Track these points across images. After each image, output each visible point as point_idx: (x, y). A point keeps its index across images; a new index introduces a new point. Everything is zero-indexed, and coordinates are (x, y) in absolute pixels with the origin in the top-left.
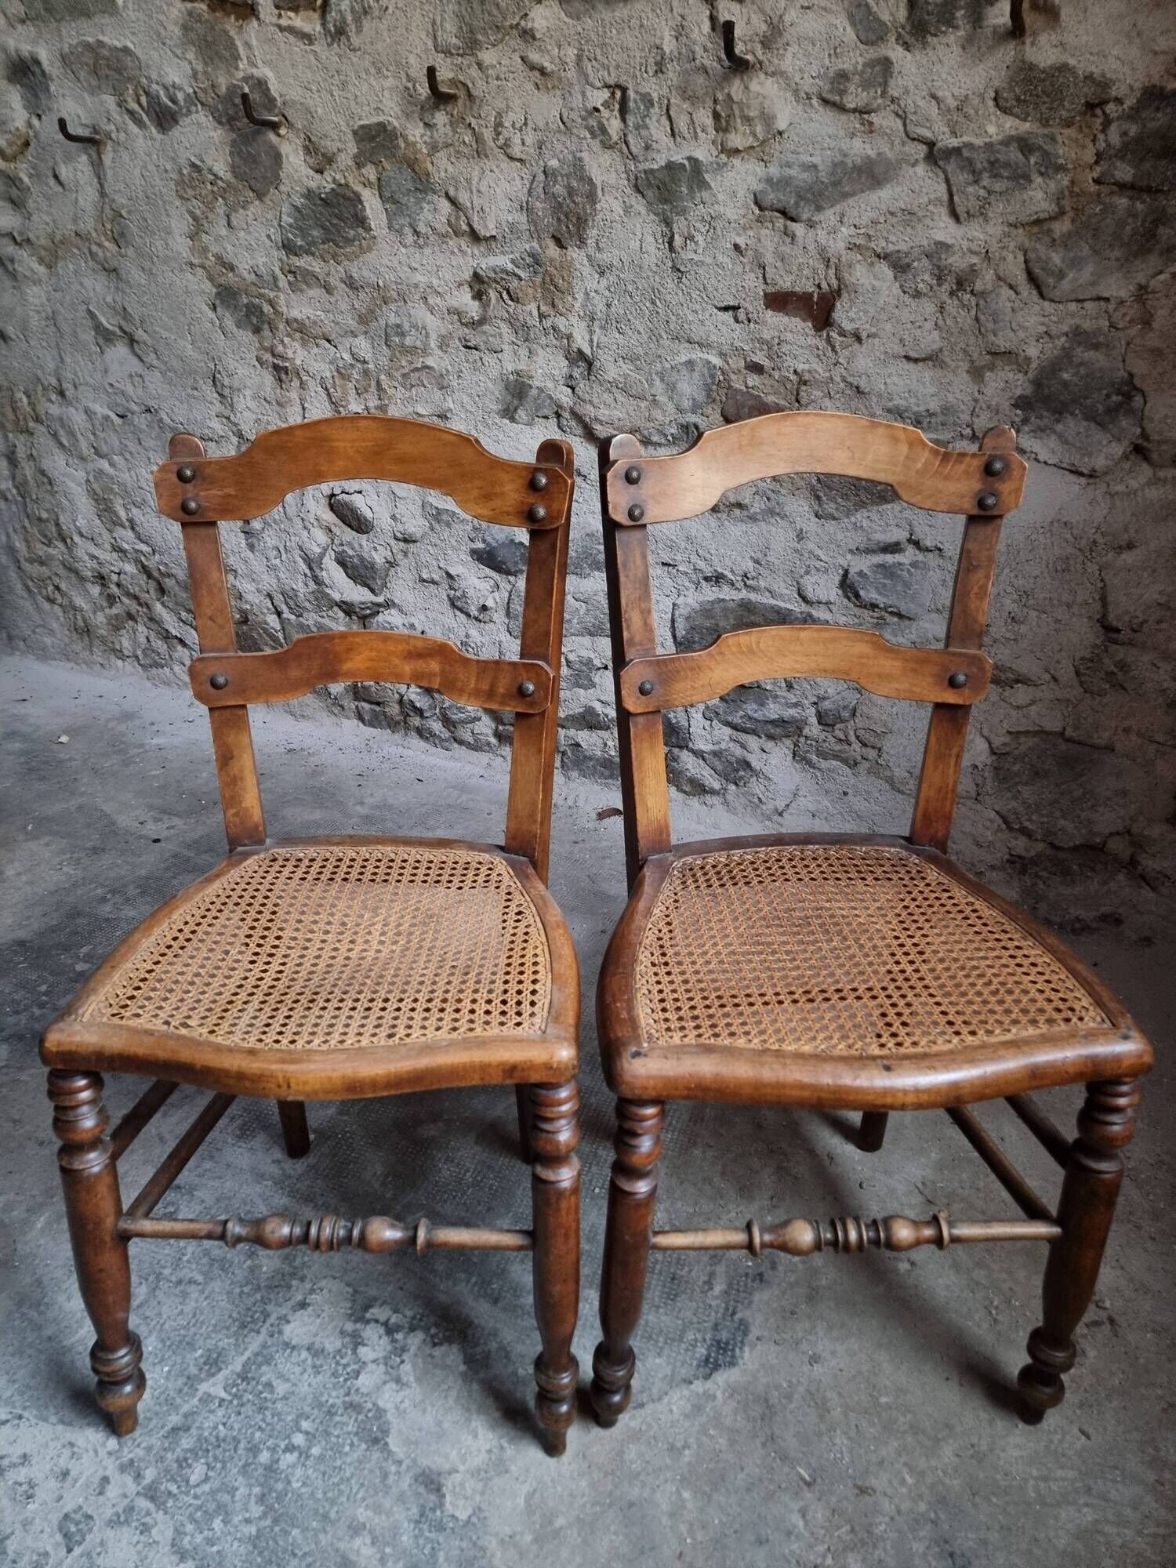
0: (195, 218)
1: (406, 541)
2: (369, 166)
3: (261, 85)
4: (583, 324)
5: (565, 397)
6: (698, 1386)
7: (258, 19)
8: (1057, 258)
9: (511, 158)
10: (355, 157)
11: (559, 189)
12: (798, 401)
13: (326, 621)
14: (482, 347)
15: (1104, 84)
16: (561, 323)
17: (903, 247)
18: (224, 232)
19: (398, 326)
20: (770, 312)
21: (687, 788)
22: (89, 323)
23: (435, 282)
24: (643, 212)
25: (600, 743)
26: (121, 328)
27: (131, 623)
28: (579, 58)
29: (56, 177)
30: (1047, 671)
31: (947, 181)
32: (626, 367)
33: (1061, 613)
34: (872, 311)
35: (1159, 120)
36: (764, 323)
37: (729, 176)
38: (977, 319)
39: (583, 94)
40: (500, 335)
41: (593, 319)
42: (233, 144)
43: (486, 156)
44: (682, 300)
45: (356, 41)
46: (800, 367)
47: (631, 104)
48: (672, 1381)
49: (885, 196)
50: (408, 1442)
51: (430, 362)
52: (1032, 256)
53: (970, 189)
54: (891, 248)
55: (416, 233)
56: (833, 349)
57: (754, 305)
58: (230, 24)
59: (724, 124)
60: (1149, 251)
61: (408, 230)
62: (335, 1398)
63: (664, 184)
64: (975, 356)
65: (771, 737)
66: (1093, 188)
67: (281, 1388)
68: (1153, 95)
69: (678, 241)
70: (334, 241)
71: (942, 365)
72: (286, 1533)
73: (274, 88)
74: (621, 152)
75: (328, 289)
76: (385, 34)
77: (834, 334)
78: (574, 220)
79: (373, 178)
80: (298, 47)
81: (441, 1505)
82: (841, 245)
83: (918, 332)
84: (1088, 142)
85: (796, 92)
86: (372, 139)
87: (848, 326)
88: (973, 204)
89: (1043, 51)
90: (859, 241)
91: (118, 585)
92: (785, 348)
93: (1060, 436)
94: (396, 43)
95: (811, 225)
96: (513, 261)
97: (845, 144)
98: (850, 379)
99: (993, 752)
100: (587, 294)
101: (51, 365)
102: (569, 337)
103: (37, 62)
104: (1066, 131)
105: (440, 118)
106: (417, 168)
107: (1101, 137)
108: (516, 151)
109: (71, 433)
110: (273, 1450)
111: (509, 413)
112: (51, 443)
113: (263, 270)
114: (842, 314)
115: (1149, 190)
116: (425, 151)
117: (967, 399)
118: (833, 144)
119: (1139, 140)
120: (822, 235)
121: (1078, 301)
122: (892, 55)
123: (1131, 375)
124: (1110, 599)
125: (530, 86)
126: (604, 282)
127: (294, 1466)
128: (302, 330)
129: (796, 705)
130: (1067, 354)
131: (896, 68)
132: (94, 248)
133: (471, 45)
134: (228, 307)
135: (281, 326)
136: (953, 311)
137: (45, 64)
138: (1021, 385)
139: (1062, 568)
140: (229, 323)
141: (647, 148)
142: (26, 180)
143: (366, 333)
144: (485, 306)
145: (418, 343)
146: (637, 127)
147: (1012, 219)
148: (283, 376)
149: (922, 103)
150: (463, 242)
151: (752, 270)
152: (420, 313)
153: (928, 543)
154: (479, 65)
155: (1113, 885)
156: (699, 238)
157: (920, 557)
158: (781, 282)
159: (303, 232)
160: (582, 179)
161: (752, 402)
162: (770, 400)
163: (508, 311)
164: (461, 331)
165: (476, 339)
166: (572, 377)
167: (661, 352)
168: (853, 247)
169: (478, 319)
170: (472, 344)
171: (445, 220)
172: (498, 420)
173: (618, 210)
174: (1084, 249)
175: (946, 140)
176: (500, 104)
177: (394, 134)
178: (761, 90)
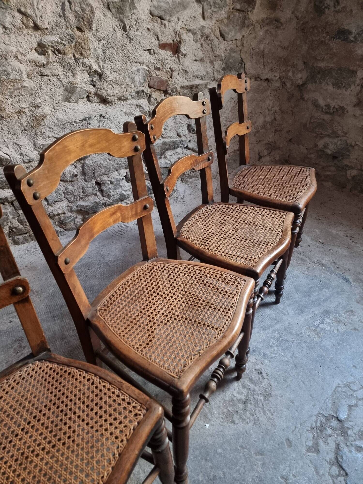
4: (94, 60)
8: (227, 29)
11: (78, 9)
12: (171, 77)
14: (50, 74)
16: (86, 61)
17: (195, 28)
19: (5, 71)
20: (161, 50)
23: (20, 49)
24: (111, 17)
31: (203, 8)
32: (115, 74)
34: (190, 47)
36: (160, 54)
37: (142, 4)
38: (212, 47)
40: (57, 69)
41: (98, 58)
44: (133, 49)
46: (172, 67)
49: (188, 12)
51: (25, 84)
52: (221, 29)
53: (209, 11)
54: (191, 28)
55: (4, 28)
56: (179, 60)
57: (156, 48)
60: (245, 27)
63: (120, 7)
64: (211, 57)
66: (232, 10)
69: (128, 28)
71: (204, 61)
77: (180, 55)
78: (86, 20)
82: (179, 27)
83: (197, 52)
87: (185, 52)
88: (209, 15)
90: (184, 26)
92: (166, 61)
95: (169, 21)
96: (60, 38)
98: (184, 68)
100: (95, 49)
102: (90, 66)
111: (67, 99)
114: (183, 49)
115: (243, 11)
117: (211, 70)
120: (173, 25)
121: (232, 40)
123: (242, 58)
126: (101, 44)
136: (205, 46)
138: (222, 64)
139: (233, 110)
144: (47, 58)
145: (17, 77)
147: (217, 19)
150: (30, 31)
151: (153, 37)
152: (15, 63)
156: (134, 26)
158: (164, 40)
160: (87, 5)
161: (159, 80)
162: (164, 78)
163: (59, 59)
164: (37, 69)
165: (45, 71)
166: (93, 81)
167: (128, 67)
168: (182, 28)
169: (45, 63)
170: (45, 74)
171: (20, 22)
172: (63, 103)
173: (102, 16)
174: (231, 27)
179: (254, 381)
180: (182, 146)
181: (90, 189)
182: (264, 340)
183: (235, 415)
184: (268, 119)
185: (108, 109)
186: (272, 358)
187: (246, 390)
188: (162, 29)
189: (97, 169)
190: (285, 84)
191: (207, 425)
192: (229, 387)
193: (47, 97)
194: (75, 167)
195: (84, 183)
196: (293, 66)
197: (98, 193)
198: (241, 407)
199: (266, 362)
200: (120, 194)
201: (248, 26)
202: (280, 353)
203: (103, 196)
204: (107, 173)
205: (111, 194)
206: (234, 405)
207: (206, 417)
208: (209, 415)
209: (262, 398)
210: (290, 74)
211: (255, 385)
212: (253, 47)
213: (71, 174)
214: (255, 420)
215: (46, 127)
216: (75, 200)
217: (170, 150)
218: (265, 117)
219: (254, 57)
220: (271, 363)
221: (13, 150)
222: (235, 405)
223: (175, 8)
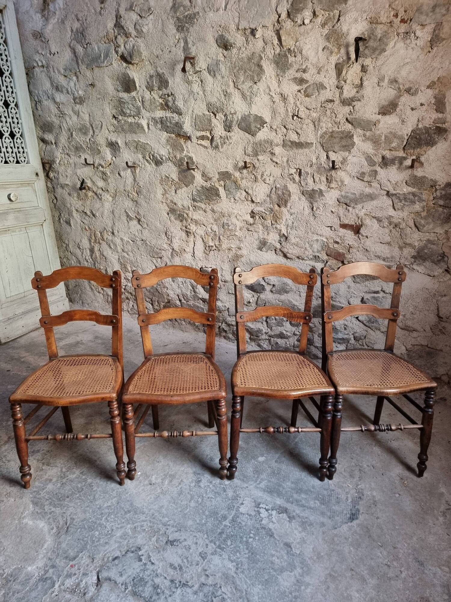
0: (165, 190)
1: (225, 282)
2: (222, 181)
3: (191, 158)
4: (285, 227)
5: (278, 246)
6: (349, 524)
7: (191, 141)
8: (423, 222)
9: (266, 183)
10: (218, 179)
11: (280, 193)
12: (349, 252)
13: (197, 304)
14: (253, 231)
15: (435, 181)
16: (278, 226)
17: (380, 216)
18: (174, 194)
19: (227, 223)
20: (341, 229)
21: (312, 357)
22: (125, 214)
23: (240, 213)
24: (304, 200)
25: (284, 342)
26: (136, 217)
27: (127, 301)
28: (287, 161)
29: (119, 174)
30: (422, 328)
31: (392, 201)
32: (298, 240)
33: (426, 312)
34: (371, 231)
36: (340, 231)
37: (330, 194)
38: (401, 235)
39: (288, 170)
40: (259, 228)
41: (288, 226)
42: (180, 172)
43: (258, 182)
44: (315, 223)
45: (221, 150)
46: (350, 243)
47: (302, 173)
48: (343, 523)
49: (375, 203)
50: (279, 536)
51: (237, 234)
52: (415, 220)
53: (399, 204)
54: (377, 216)
55: (235, 199)
56: (360, 239)
57: (337, 227)
58: (182, 141)
59: (329, 181)
60: (449, 222)
61: (232, 199)
62: (258, 526)
63: (311, 194)
64: (400, 244)
65: (339, 343)
66: (433, 205)
67: (244, 524)
69: (315, 209)
70: (209, 200)
71: (391, 245)
72: (256, 556)
73: (194, 160)
74: (299, 185)
75: (205, 211)
76: (230, 149)
77: (360, 236)
78: (284, 201)
79: (223, 185)
80: (202, 149)
81: (292, 550)
82: (362, 214)
83: (384, 237)
84: (431, 194)
85: (350, 176)
86: (224, 175)
88: (400, 207)
89: (419, 172)
90: (368, 213)
91: (124, 289)
92: (345, 238)
93: (425, 266)
94: (233, 152)
95: (354, 208)
96: (264, 209)
97: (364, 189)
98: (364, 247)
99: (407, 350)
100: (286, 219)
101: (110, 225)
102: (280, 230)
103: (118, 144)
104: (425, 192)
105: (245, 171)
106: (237, 183)
107: (435, 193)
108: (267, 181)
109: (115, 245)
110: (246, 538)
111: (260, 249)
112: (107, 247)
113: (185, 205)
114: (362, 231)
115: (448, 207)
116: (239, 179)
117: (398, 255)
118: (360, 189)
119: (445, 195)
120: (357, 211)
121: (429, 233)
122: (377, 170)
123: (444, 252)
124: (440, 309)
125: (272, 166)
126: (292, 217)
127: (253, 541)
128: (196, 222)
129: (347, 334)
130: (425, 246)
131: (379, 173)
132: (130, 195)
133: (256, 154)
134: (173, 214)
135: (189, 221)
136: (394, 232)
137: (120, 145)
138: (414, 252)
139: (426, 300)
140: (173, 218)
141: (306, 184)
142: (109, 174)
143: (216, 224)
144: (255, 220)
145: (233, 228)
146: (304, 179)
147: (410, 211)
148: (189, 234)
149: (385, 182)
150: (249, 203)
151: (336, 218)
152: (234, 220)
153: (387, 292)
154: (258, 160)
155: (444, 389)
156: (321, 208)
157: (385, 295)
158: (345, 221)
159: (200, 197)
160: (287, 190)
161: (336, 251)
162: (341, 251)
163: (262, 222)
164: (247, 226)
165: (251, 228)
166: (280, 240)
167: (308, 236)
168: (365, 214)
169: (252, 223)
170: (251, 230)
171: (244, 197)
172: (256, 250)
173: (297, 199)
174: (430, 220)
175: (392, 191)
176: (263, 170)
177: (231, 175)
178: (340, 174)
188: (345, 213)
194: (253, 296)
197: (265, 323)
205: (273, 328)
223: (361, 199)
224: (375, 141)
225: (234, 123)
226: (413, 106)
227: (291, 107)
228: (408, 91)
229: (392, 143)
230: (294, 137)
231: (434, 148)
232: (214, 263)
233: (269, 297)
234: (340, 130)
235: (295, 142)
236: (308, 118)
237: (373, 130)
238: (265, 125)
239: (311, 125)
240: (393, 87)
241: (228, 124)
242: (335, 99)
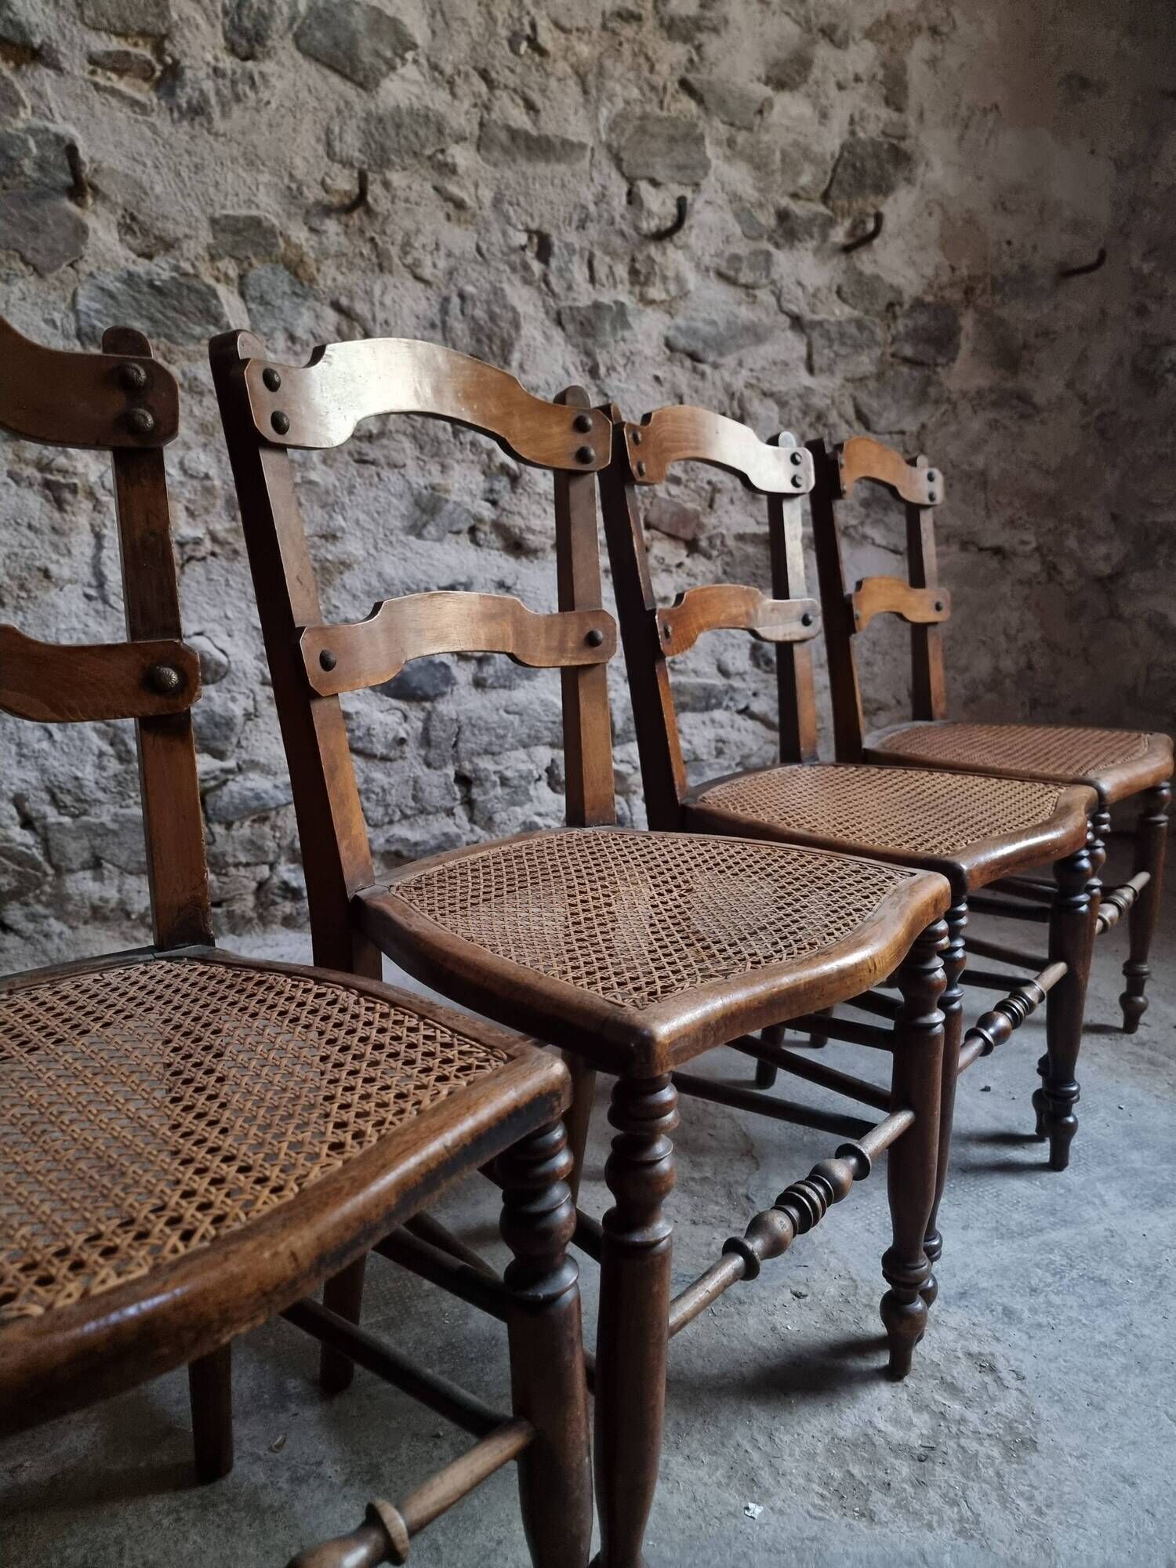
2: (227, 260)
3: (61, 144)
7: (56, 68)
8: (875, 404)
9: (418, 278)
10: (209, 248)
11: (480, 313)
12: (711, 506)
14: (382, 460)
15: (899, 292)
17: (783, 389)
24: (563, 343)
28: (497, 202)
30: (894, 697)
31: (810, 346)
35: (923, 319)
37: (645, 320)
39: (504, 233)
40: (403, 450)
43: (391, 272)
45: (219, 124)
46: (714, 478)
47: (556, 249)
49: (768, 350)
51: (313, 476)
52: (858, 400)
53: (826, 351)
54: (774, 389)
55: (292, 338)
59: (642, 278)
60: (926, 402)
61: (282, 336)
63: (589, 321)
66: (890, 359)
68: (918, 304)
69: (602, 370)
70: (169, 337)
73: (83, 150)
74: (539, 288)
76: (264, 128)
78: (498, 342)
79: (233, 273)
80: (123, 112)
82: (742, 383)
84: (888, 329)
85: (698, 266)
86: (237, 232)
88: (825, 363)
89: (866, 265)
90: (754, 381)
94: (280, 140)
95: (715, 366)
97: (736, 309)
102: (490, 452)
104: (878, 321)
105: (331, 226)
106: (301, 272)
107: (894, 326)
108: (427, 272)
111: (416, 530)
115: (922, 364)
116: (312, 255)
118: (724, 307)
119: (915, 330)
120: (726, 375)
121: (890, 433)
122: (769, 251)
125: (441, 215)
131: (775, 259)
133: (383, 162)
143: (205, 445)
146: (560, 270)
147: (849, 375)
148: (68, 496)
149: (791, 287)
151: (668, 398)
154: (387, 184)
156: (620, 369)
160: (503, 306)
161: (674, 509)
162: (690, 506)
163: (413, 427)
166: (491, 491)
168: (748, 385)
169: (375, 431)
170: (371, 457)
171: (331, 328)
172: (402, 537)
173: (540, 338)
174: (889, 400)
175: (808, 316)
176: (408, 224)
177: (271, 231)
178: (673, 258)
179: (962, 1391)
180: (731, 704)
181: (436, 792)
182: (1006, 1269)
183: (877, 1496)
184: (1008, 664)
185: (524, 571)
186: (1040, 1325)
187: (926, 1416)
188: (695, 383)
189: (468, 733)
190: (1055, 568)
191: (756, 1510)
192: (855, 1398)
193: (362, 517)
194: (406, 718)
195: (421, 771)
196: (1080, 522)
197: (459, 811)
198: (905, 1471)
199: (1015, 1335)
200: (524, 823)
201: (937, 402)
202: (1074, 1314)
203: (472, 820)
204: (496, 749)
205: (497, 818)
206: (874, 1461)
207: (752, 1481)
208: (766, 1477)
209: (996, 1453)
210: (1071, 543)
211: (967, 1406)
212: (952, 456)
213: (390, 737)
214: (961, 1520)
215: (345, 595)
216: (387, 820)
217: (694, 710)
218: (996, 656)
219: (958, 487)
220: (1033, 1342)
221: (241, 643)
222: (879, 1462)
223: (733, 337)
224: (759, 165)
225: (279, 24)
226: (841, 77)
227: (504, 9)
228: (828, 33)
229: (798, 174)
230: (520, 118)
231: (890, 199)
232: (215, 613)
233: (470, 706)
234: (665, 114)
235: (527, 136)
236: (565, 58)
237: (756, 128)
238: (409, 55)
239: (573, 87)
240: (793, 12)
241: (247, 24)
242: (643, 12)
